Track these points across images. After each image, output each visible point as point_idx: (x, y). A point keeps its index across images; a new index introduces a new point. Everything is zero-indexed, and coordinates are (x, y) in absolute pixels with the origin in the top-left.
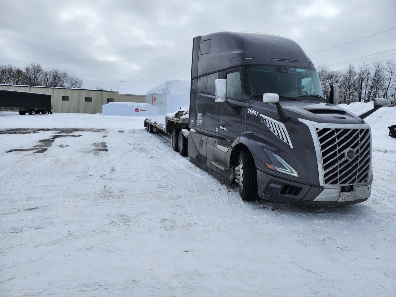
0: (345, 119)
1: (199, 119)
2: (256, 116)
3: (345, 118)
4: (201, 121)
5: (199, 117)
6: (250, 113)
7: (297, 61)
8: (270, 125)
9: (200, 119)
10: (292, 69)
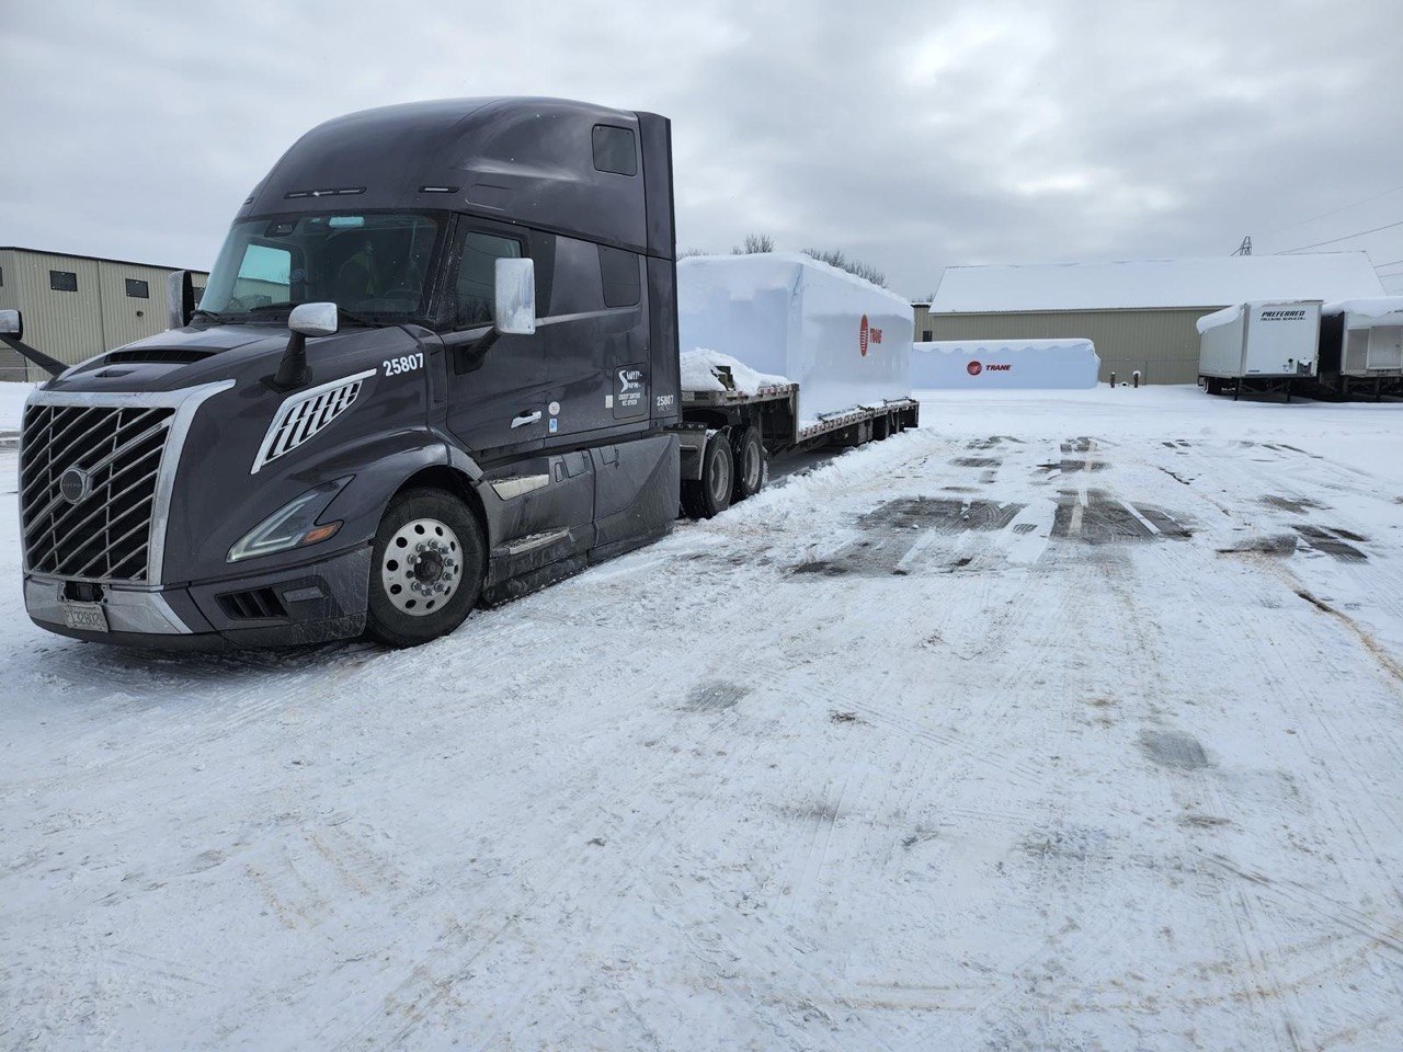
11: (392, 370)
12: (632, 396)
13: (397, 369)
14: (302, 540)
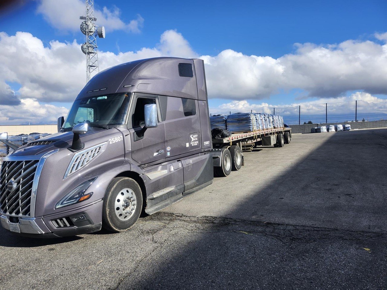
11: (112, 142)
12: (195, 142)
13: (114, 141)
14: (79, 200)
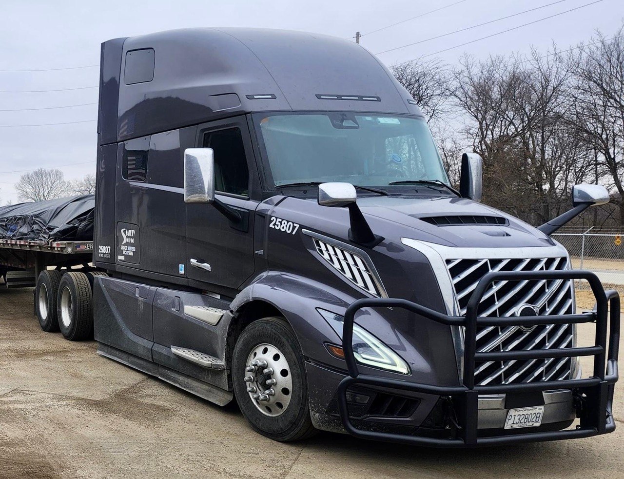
0: (510, 236)
1: (125, 245)
2: (294, 233)
3: (508, 235)
4: (134, 249)
5: (125, 240)
6: (277, 228)
7: (379, 100)
8: (329, 255)
9: (127, 244)
10: (369, 118)
